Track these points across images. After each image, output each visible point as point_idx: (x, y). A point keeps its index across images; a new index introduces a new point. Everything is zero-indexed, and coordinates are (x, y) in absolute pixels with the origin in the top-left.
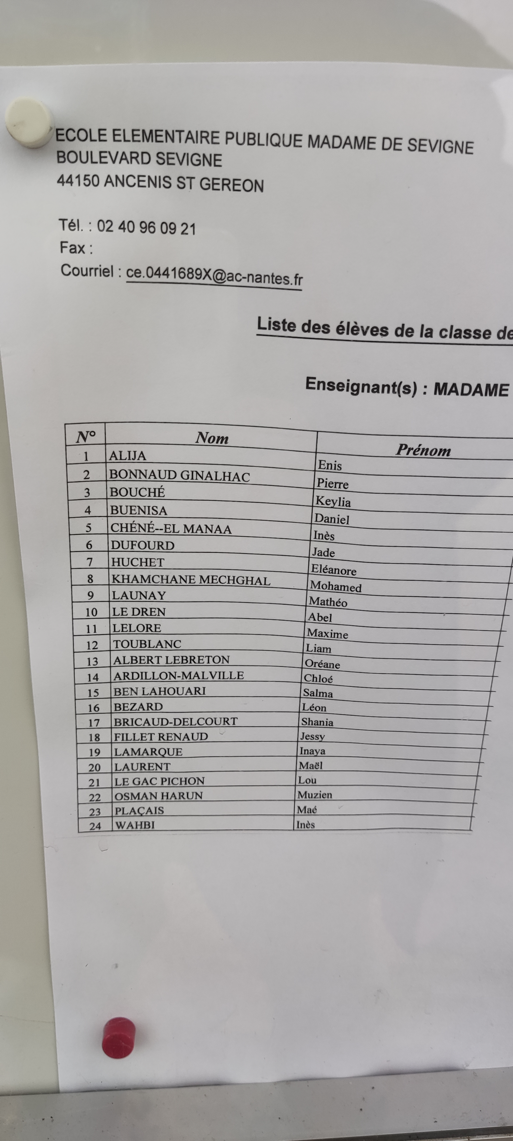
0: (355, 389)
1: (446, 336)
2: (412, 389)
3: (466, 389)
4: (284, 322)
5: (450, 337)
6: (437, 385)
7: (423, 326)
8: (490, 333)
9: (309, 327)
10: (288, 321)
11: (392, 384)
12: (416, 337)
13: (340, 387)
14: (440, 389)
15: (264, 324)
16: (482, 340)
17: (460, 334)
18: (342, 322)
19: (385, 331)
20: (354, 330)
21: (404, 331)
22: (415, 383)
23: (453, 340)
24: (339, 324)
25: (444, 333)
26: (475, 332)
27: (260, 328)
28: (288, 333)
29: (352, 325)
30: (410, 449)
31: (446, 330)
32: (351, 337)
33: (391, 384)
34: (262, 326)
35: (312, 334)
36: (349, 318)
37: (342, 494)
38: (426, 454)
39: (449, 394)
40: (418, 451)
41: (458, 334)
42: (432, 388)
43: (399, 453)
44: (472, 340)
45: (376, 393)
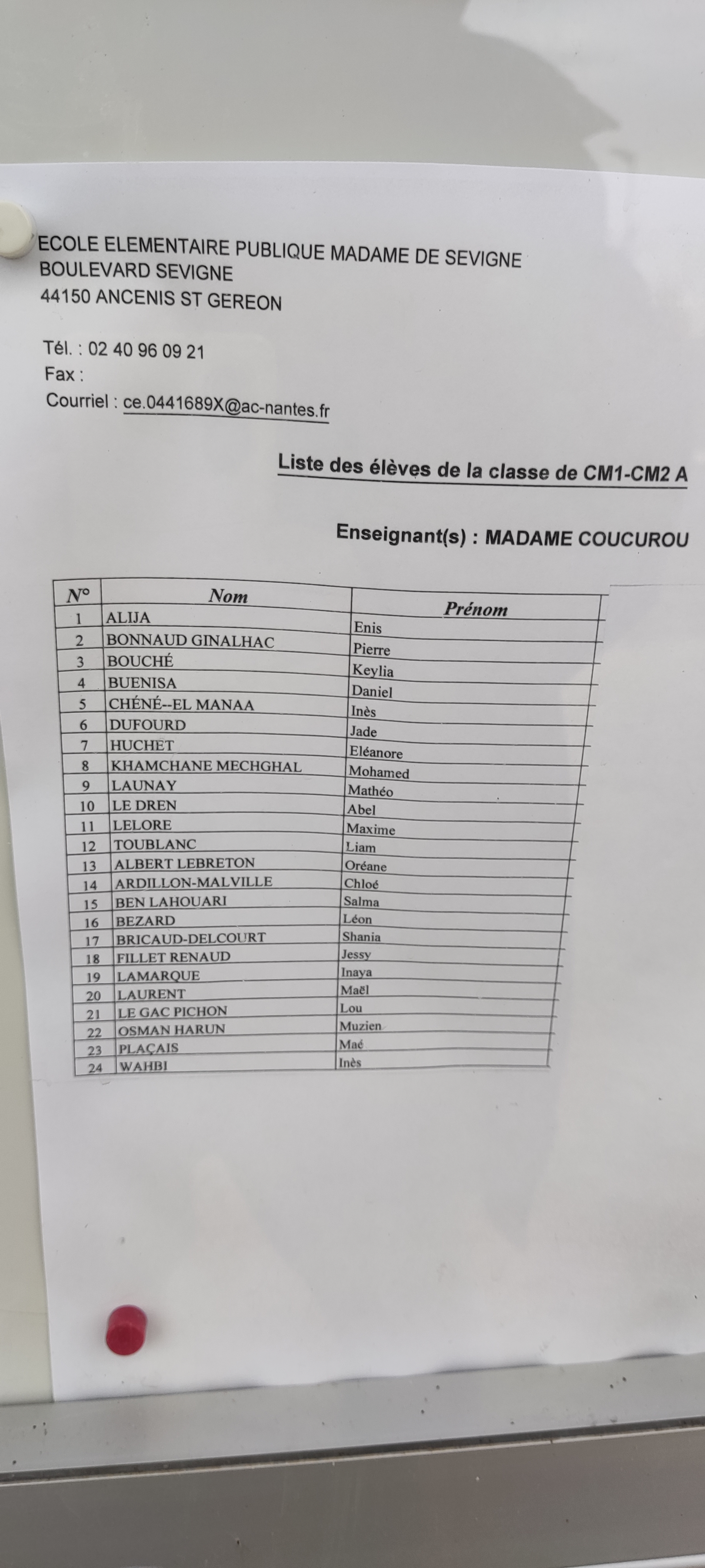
0: (395, 538)
1: (497, 476)
2: (460, 537)
3: (523, 538)
4: (309, 460)
5: (502, 477)
6: (489, 532)
7: (470, 464)
8: (548, 473)
9: (338, 465)
10: (314, 459)
11: (437, 531)
12: (463, 477)
13: (377, 535)
14: (493, 537)
15: (287, 462)
16: (539, 481)
17: (513, 473)
18: (376, 460)
19: (426, 470)
20: (391, 469)
21: (449, 470)
22: (463, 531)
23: (505, 481)
24: (373, 462)
25: (494, 473)
26: (530, 471)
27: (281, 466)
28: (314, 473)
29: (388, 463)
30: (460, 608)
31: (497, 469)
32: (387, 476)
33: (435, 532)
34: (284, 464)
35: (342, 474)
36: (385, 455)
37: (383, 662)
38: (479, 614)
39: (503, 543)
40: (470, 610)
41: (511, 474)
42: (483, 536)
43: (447, 613)
44: (527, 481)
45: (419, 543)
